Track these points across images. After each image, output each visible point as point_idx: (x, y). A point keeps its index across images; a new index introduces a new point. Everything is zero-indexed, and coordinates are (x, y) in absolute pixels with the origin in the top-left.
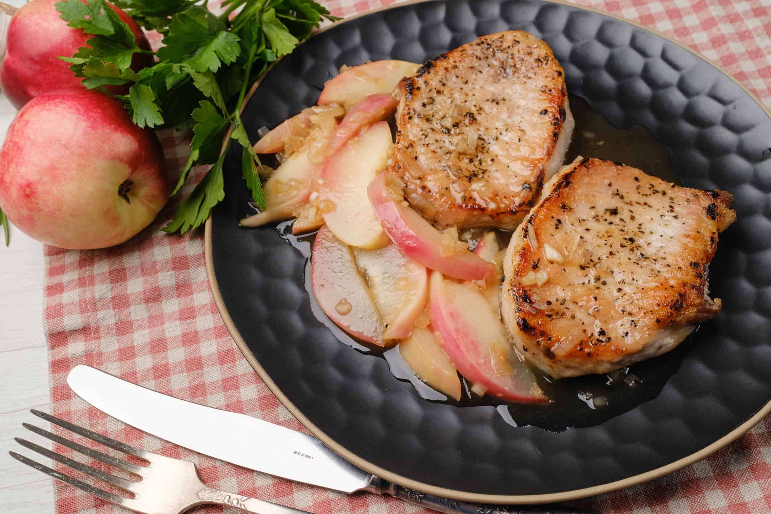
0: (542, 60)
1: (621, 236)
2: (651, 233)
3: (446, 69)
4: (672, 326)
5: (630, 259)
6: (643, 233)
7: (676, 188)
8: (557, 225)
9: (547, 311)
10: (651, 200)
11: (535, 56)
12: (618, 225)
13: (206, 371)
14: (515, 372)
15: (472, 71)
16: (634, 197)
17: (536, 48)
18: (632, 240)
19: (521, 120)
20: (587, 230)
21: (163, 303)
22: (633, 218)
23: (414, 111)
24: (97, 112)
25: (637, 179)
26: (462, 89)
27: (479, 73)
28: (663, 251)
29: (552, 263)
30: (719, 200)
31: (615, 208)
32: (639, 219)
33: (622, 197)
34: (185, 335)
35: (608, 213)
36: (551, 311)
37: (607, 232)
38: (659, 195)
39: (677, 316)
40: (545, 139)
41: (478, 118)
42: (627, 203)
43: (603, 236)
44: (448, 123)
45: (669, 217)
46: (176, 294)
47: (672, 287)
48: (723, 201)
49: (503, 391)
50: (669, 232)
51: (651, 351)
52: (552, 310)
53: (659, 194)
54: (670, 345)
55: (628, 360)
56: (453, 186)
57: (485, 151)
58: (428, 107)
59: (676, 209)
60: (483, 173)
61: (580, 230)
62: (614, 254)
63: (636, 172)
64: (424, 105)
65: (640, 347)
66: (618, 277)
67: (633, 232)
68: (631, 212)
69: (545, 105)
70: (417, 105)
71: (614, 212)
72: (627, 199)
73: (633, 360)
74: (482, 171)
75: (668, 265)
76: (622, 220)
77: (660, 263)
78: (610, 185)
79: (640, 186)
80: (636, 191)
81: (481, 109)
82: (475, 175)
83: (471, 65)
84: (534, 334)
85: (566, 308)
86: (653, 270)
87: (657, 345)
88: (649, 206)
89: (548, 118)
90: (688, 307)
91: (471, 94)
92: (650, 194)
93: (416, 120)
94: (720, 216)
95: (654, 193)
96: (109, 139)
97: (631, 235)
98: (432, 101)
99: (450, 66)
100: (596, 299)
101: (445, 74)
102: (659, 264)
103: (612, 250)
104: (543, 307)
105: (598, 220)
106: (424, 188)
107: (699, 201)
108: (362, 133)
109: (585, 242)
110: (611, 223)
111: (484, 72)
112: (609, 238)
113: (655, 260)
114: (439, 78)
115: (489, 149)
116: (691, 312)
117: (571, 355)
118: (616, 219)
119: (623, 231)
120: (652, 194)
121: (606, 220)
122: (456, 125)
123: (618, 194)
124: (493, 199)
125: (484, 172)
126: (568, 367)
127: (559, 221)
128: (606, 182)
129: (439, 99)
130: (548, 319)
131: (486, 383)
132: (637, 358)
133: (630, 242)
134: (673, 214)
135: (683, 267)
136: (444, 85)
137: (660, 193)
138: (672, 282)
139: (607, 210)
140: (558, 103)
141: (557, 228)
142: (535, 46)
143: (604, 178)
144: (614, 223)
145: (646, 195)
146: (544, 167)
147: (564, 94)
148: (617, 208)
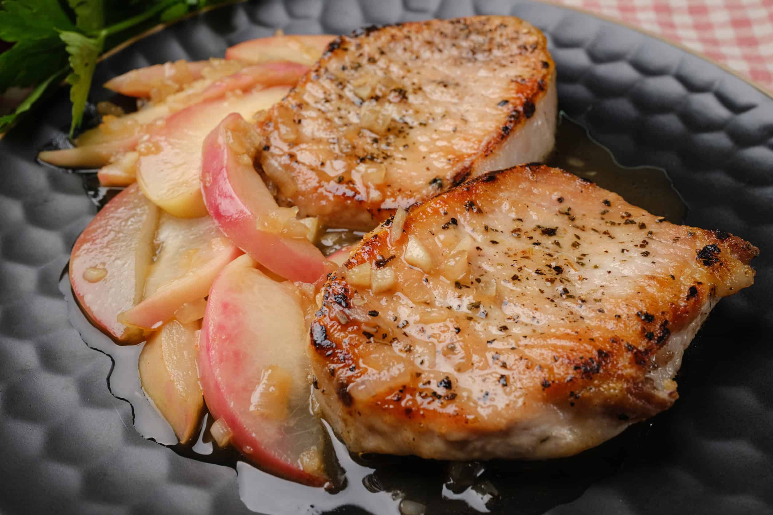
0: (528, 47)
1: (544, 261)
2: (596, 267)
3: (393, 37)
4: (572, 404)
5: (542, 292)
6: (583, 265)
7: (665, 224)
8: (448, 224)
9: (367, 324)
10: (617, 231)
11: (520, 43)
12: (547, 248)
14: (292, 423)
15: (429, 46)
16: (593, 222)
17: (526, 34)
18: (559, 270)
19: (470, 108)
20: (494, 242)
22: (575, 245)
23: (327, 70)
25: (607, 203)
26: (405, 64)
27: (436, 51)
28: (602, 290)
30: (726, 244)
31: (554, 228)
32: (584, 248)
33: (573, 219)
35: (539, 231)
36: (375, 327)
37: (524, 252)
38: (634, 228)
39: (584, 387)
40: (489, 132)
41: (411, 98)
42: (578, 228)
43: (515, 255)
44: (365, 93)
45: (636, 253)
47: (592, 339)
48: (734, 248)
49: (253, 443)
50: (627, 270)
51: (523, 441)
52: (377, 327)
53: (634, 225)
54: (563, 441)
56: (331, 163)
57: (402, 135)
58: (349, 73)
59: (653, 246)
60: (384, 158)
61: (480, 238)
62: (519, 280)
63: (612, 196)
64: (344, 68)
66: (510, 310)
67: (566, 259)
68: (578, 237)
69: (510, 95)
70: (334, 66)
71: (550, 232)
72: (578, 223)
74: (384, 155)
75: (601, 311)
76: (557, 244)
77: (589, 306)
78: (560, 200)
79: (608, 211)
80: (600, 216)
81: (420, 89)
82: (372, 159)
83: (429, 39)
84: (329, 355)
85: (405, 334)
86: (572, 313)
88: (610, 237)
89: (505, 110)
90: (608, 376)
91: (415, 71)
92: (619, 224)
93: (324, 81)
94: (721, 264)
95: (626, 223)
97: (561, 264)
98: (358, 67)
99: (400, 34)
100: (458, 330)
101: (389, 42)
102: (586, 306)
103: (518, 274)
104: (361, 316)
105: (519, 236)
106: (292, 156)
107: (695, 242)
108: (254, 91)
109: (483, 256)
110: (538, 244)
111: (445, 51)
112: (522, 259)
113: (583, 301)
114: (379, 44)
115: (408, 134)
116: (613, 388)
117: (378, 405)
118: (548, 241)
119: (550, 255)
120: (622, 224)
121: (531, 238)
122: (377, 98)
123: (567, 214)
124: (378, 187)
125: (386, 157)
127: (454, 222)
128: (555, 196)
129: (370, 68)
130: (364, 340)
131: (232, 423)
132: (496, 447)
133: (554, 272)
134: (644, 250)
135: (624, 317)
136: (382, 53)
137: (637, 224)
138: (596, 335)
139: (539, 227)
140: (528, 95)
141: (444, 228)
142: (525, 31)
143: (555, 190)
144: (542, 245)
145: (613, 224)
146: (472, 163)
147: (541, 88)
148: (557, 228)
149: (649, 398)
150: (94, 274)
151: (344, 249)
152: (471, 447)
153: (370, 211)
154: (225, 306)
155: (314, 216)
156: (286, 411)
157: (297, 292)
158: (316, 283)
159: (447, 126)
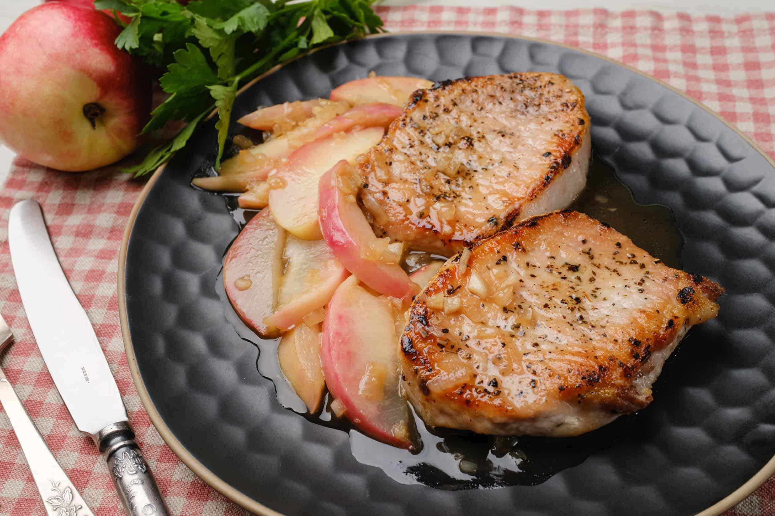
0: (569, 105)
1: (568, 293)
2: (605, 299)
3: (463, 91)
4: (579, 402)
5: (565, 318)
6: (596, 297)
7: (659, 265)
8: (500, 260)
9: (441, 338)
10: (624, 270)
11: (563, 100)
12: (571, 282)
14: (387, 403)
15: (491, 99)
16: (607, 261)
17: (568, 92)
18: (578, 300)
19: (521, 156)
20: (533, 276)
22: (592, 280)
23: (411, 119)
24: (87, 25)
25: (619, 245)
26: (473, 114)
27: (497, 103)
28: (607, 319)
29: (473, 293)
30: (699, 287)
31: (577, 265)
32: (598, 282)
33: (592, 258)
35: (566, 267)
36: (446, 341)
37: (554, 285)
38: (636, 267)
39: (588, 391)
40: (535, 180)
41: (476, 144)
42: (595, 265)
43: (548, 287)
44: (441, 140)
45: (634, 289)
47: (596, 357)
48: (705, 290)
49: (361, 417)
50: (626, 304)
51: (545, 425)
52: (447, 340)
53: (636, 265)
54: (572, 426)
55: (514, 426)
56: (415, 201)
57: (468, 177)
58: (428, 121)
59: (647, 284)
60: (454, 197)
61: (523, 273)
62: (549, 308)
63: (623, 239)
64: (425, 117)
65: (531, 412)
66: (542, 331)
67: (584, 292)
68: (594, 274)
69: (552, 148)
70: (417, 115)
71: (574, 268)
72: (596, 261)
73: (521, 428)
74: (454, 195)
75: (604, 335)
76: (579, 279)
77: (597, 331)
78: (584, 242)
79: (618, 252)
80: (612, 256)
81: (483, 137)
82: (445, 197)
83: (493, 94)
84: (414, 360)
85: (467, 345)
86: (584, 336)
87: (554, 419)
88: (618, 274)
89: (548, 162)
90: (605, 384)
91: (480, 121)
92: (626, 263)
93: (409, 129)
94: (694, 303)
95: (631, 263)
96: (85, 50)
97: (580, 295)
98: (435, 116)
99: (469, 88)
100: (504, 345)
101: (461, 95)
102: (595, 331)
103: (549, 303)
104: (437, 333)
105: (551, 271)
106: (385, 193)
107: (678, 283)
108: (353, 131)
109: (524, 287)
110: (564, 278)
111: (504, 104)
112: (553, 291)
113: (593, 327)
114: (452, 96)
115: (473, 177)
116: (608, 393)
117: (447, 396)
118: (572, 276)
119: (573, 288)
120: (628, 264)
121: (560, 273)
122: (449, 145)
123: (588, 253)
124: (450, 223)
125: (456, 196)
126: (442, 412)
127: (505, 258)
128: (581, 238)
129: (444, 117)
130: (438, 349)
131: (346, 402)
132: (526, 428)
133: (574, 302)
134: (640, 287)
135: (620, 341)
136: (455, 104)
137: (639, 265)
138: (599, 353)
139: (566, 264)
140: (566, 148)
141: (497, 264)
142: (568, 90)
143: (580, 234)
144: (567, 279)
145: (621, 263)
146: (521, 206)
147: (577, 142)
148: (580, 265)
149: (632, 400)
150: (243, 284)
151: (423, 269)
152: (509, 427)
153: (443, 241)
154: (340, 317)
155: (401, 241)
156: (383, 394)
157: (390, 305)
158: (403, 298)
159: (503, 171)
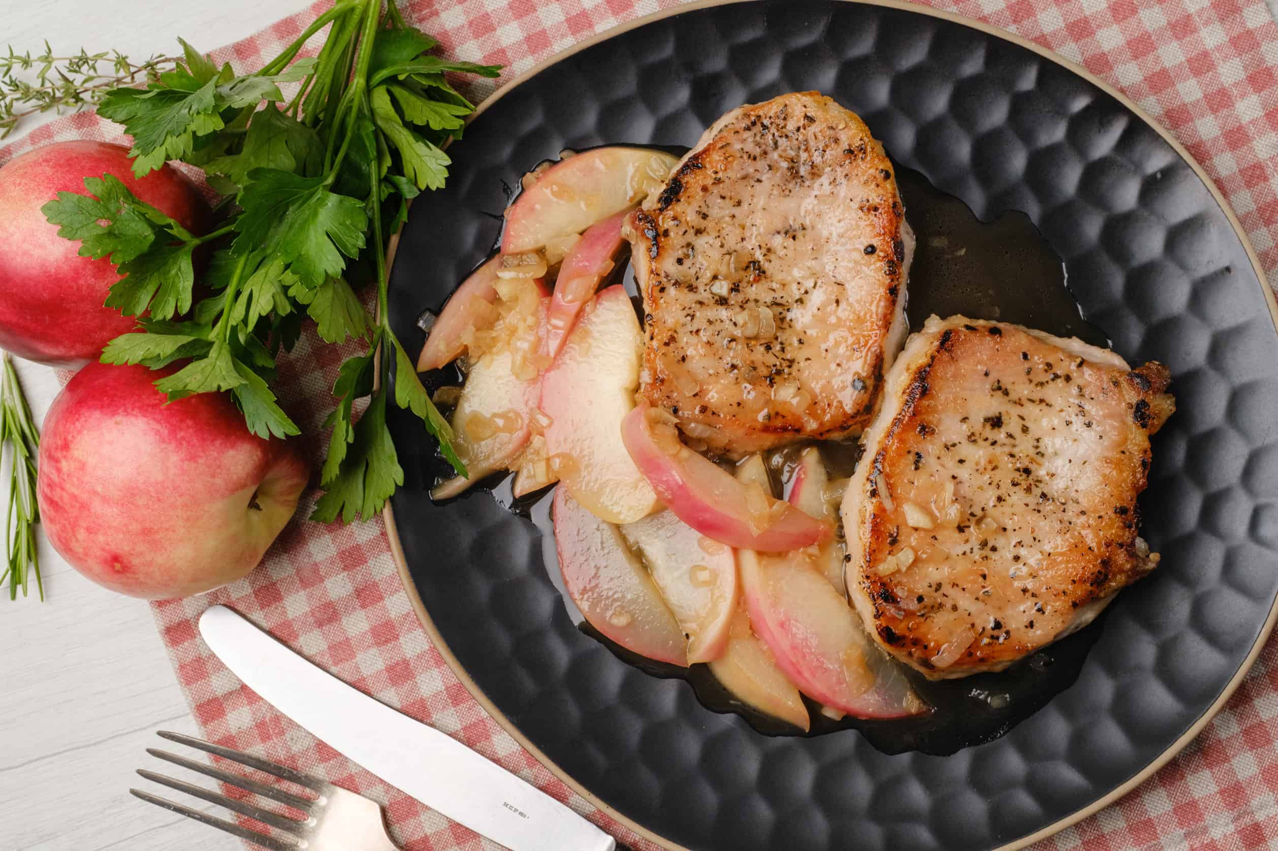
0: (856, 152)
1: (1011, 466)
2: (1055, 454)
3: (704, 188)
4: (1092, 601)
5: (1027, 505)
6: (1043, 455)
7: (1085, 369)
8: (916, 463)
10: (1050, 393)
11: (844, 145)
12: (1004, 444)
13: (436, 719)
14: (879, 681)
15: (745, 182)
16: (1023, 390)
18: (1027, 471)
20: (961, 461)
21: (344, 621)
23: (667, 276)
24: (188, 427)
25: (1025, 356)
26: (734, 216)
27: (756, 184)
28: (1074, 487)
29: (916, 529)
30: (1151, 391)
31: (997, 415)
32: (1034, 431)
33: (1006, 393)
34: (390, 669)
35: (988, 426)
36: (924, 608)
37: (990, 462)
38: (1061, 383)
40: (879, 300)
41: (766, 266)
42: (1015, 403)
43: (985, 469)
44: (722, 288)
45: (1078, 424)
46: (357, 603)
47: (1090, 549)
49: (867, 714)
50: (1082, 450)
51: (1065, 635)
53: (1060, 380)
57: (785, 325)
58: (687, 263)
59: (1089, 409)
60: (790, 367)
61: (949, 463)
62: (1004, 500)
63: (1024, 342)
64: (680, 261)
67: (1027, 455)
68: (1023, 418)
69: (870, 236)
70: (669, 265)
71: (996, 422)
72: (1013, 396)
74: (788, 363)
75: (1083, 513)
76: (1010, 436)
77: (1072, 509)
78: (986, 374)
79: (1031, 369)
80: (1025, 378)
81: (769, 250)
82: (779, 372)
83: (743, 173)
85: (944, 595)
86: (1061, 521)
88: (1047, 405)
89: (878, 262)
90: (1114, 577)
91: (749, 224)
92: (1047, 383)
93: (672, 291)
94: (1154, 418)
95: (1053, 380)
96: (219, 467)
97: (1026, 463)
98: (691, 250)
99: (709, 182)
100: (984, 577)
101: (704, 197)
102: (1069, 510)
103: (1000, 493)
104: (913, 605)
105: (975, 441)
106: (704, 409)
107: (1120, 392)
108: (587, 314)
109: (961, 482)
110: (994, 443)
111: (763, 178)
112: (994, 472)
113: (1064, 504)
114: (695, 206)
115: (791, 320)
116: (1119, 582)
117: (957, 663)
118: (1000, 436)
119: (1013, 455)
120: (1050, 382)
121: (986, 439)
122: (735, 288)
123: (999, 388)
124: (809, 413)
125: (791, 364)
126: (953, 673)
127: (919, 455)
128: (981, 369)
129: (701, 242)
130: (921, 620)
131: (840, 706)
133: (1024, 475)
134: (1084, 419)
135: (1105, 516)
136: (705, 217)
137: (1063, 379)
138: (1090, 542)
139: (986, 420)
140: (890, 232)
141: (916, 469)
142: (841, 126)
143: (977, 363)
144: (999, 442)
145: (1041, 384)
146: (881, 347)
147: (898, 214)
148: (1000, 413)
150: (621, 621)
153: (811, 435)
155: (755, 453)
156: (870, 673)
